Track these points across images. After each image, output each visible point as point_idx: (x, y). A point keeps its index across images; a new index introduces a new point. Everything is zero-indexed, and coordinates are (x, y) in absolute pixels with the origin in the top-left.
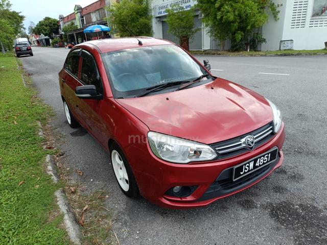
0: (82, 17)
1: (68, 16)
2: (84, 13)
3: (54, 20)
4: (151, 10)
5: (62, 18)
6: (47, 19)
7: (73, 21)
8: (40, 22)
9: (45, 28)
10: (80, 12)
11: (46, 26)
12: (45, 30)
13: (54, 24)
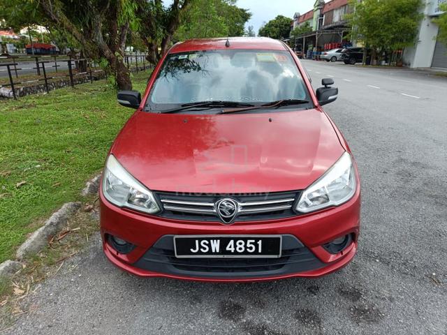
0: (322, 15)
1: (305, 14)
2: (325, 10)
3: (288, 20)
4: (424, 5)
5: (297, 17)
6: (280, 17)
7: (309, 21)
8: (270, 22)
9: (275, 29)
10: (321, 9)
11: (276, 27)
12: (273, 32)
13: (286, 25)
